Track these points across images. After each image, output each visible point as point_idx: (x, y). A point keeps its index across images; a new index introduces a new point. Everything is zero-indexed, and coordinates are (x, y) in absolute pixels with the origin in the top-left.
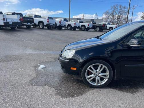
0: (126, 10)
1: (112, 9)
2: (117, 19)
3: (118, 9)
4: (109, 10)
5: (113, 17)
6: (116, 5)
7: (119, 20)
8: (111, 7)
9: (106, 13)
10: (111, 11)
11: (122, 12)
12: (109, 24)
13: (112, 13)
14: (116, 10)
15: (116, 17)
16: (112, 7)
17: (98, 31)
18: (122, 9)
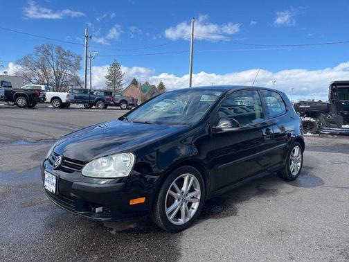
0: (73, 59)
1: (40, 54)
2: (54, 77)
3: (55, 54)
4: (31, 55)
5: (45, 73)
6: (48, 46)
7: (61, 81)
8: (35, 48)
9: (24, 62)
10: (36, 59)
11: (64, 64)
12: (48, 89)
13: (40, 62)
14: (49, 57)
15: (52, 73)
16: (37, 49)
17: (23, 107)
18: (64, 57)
